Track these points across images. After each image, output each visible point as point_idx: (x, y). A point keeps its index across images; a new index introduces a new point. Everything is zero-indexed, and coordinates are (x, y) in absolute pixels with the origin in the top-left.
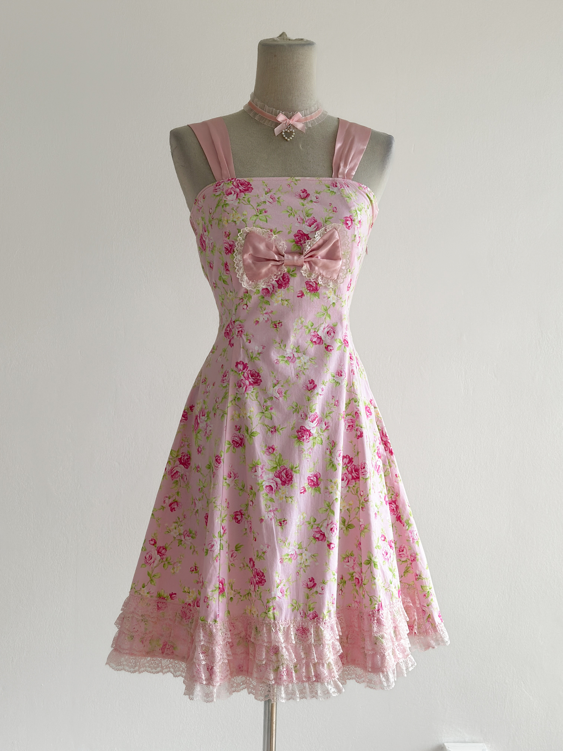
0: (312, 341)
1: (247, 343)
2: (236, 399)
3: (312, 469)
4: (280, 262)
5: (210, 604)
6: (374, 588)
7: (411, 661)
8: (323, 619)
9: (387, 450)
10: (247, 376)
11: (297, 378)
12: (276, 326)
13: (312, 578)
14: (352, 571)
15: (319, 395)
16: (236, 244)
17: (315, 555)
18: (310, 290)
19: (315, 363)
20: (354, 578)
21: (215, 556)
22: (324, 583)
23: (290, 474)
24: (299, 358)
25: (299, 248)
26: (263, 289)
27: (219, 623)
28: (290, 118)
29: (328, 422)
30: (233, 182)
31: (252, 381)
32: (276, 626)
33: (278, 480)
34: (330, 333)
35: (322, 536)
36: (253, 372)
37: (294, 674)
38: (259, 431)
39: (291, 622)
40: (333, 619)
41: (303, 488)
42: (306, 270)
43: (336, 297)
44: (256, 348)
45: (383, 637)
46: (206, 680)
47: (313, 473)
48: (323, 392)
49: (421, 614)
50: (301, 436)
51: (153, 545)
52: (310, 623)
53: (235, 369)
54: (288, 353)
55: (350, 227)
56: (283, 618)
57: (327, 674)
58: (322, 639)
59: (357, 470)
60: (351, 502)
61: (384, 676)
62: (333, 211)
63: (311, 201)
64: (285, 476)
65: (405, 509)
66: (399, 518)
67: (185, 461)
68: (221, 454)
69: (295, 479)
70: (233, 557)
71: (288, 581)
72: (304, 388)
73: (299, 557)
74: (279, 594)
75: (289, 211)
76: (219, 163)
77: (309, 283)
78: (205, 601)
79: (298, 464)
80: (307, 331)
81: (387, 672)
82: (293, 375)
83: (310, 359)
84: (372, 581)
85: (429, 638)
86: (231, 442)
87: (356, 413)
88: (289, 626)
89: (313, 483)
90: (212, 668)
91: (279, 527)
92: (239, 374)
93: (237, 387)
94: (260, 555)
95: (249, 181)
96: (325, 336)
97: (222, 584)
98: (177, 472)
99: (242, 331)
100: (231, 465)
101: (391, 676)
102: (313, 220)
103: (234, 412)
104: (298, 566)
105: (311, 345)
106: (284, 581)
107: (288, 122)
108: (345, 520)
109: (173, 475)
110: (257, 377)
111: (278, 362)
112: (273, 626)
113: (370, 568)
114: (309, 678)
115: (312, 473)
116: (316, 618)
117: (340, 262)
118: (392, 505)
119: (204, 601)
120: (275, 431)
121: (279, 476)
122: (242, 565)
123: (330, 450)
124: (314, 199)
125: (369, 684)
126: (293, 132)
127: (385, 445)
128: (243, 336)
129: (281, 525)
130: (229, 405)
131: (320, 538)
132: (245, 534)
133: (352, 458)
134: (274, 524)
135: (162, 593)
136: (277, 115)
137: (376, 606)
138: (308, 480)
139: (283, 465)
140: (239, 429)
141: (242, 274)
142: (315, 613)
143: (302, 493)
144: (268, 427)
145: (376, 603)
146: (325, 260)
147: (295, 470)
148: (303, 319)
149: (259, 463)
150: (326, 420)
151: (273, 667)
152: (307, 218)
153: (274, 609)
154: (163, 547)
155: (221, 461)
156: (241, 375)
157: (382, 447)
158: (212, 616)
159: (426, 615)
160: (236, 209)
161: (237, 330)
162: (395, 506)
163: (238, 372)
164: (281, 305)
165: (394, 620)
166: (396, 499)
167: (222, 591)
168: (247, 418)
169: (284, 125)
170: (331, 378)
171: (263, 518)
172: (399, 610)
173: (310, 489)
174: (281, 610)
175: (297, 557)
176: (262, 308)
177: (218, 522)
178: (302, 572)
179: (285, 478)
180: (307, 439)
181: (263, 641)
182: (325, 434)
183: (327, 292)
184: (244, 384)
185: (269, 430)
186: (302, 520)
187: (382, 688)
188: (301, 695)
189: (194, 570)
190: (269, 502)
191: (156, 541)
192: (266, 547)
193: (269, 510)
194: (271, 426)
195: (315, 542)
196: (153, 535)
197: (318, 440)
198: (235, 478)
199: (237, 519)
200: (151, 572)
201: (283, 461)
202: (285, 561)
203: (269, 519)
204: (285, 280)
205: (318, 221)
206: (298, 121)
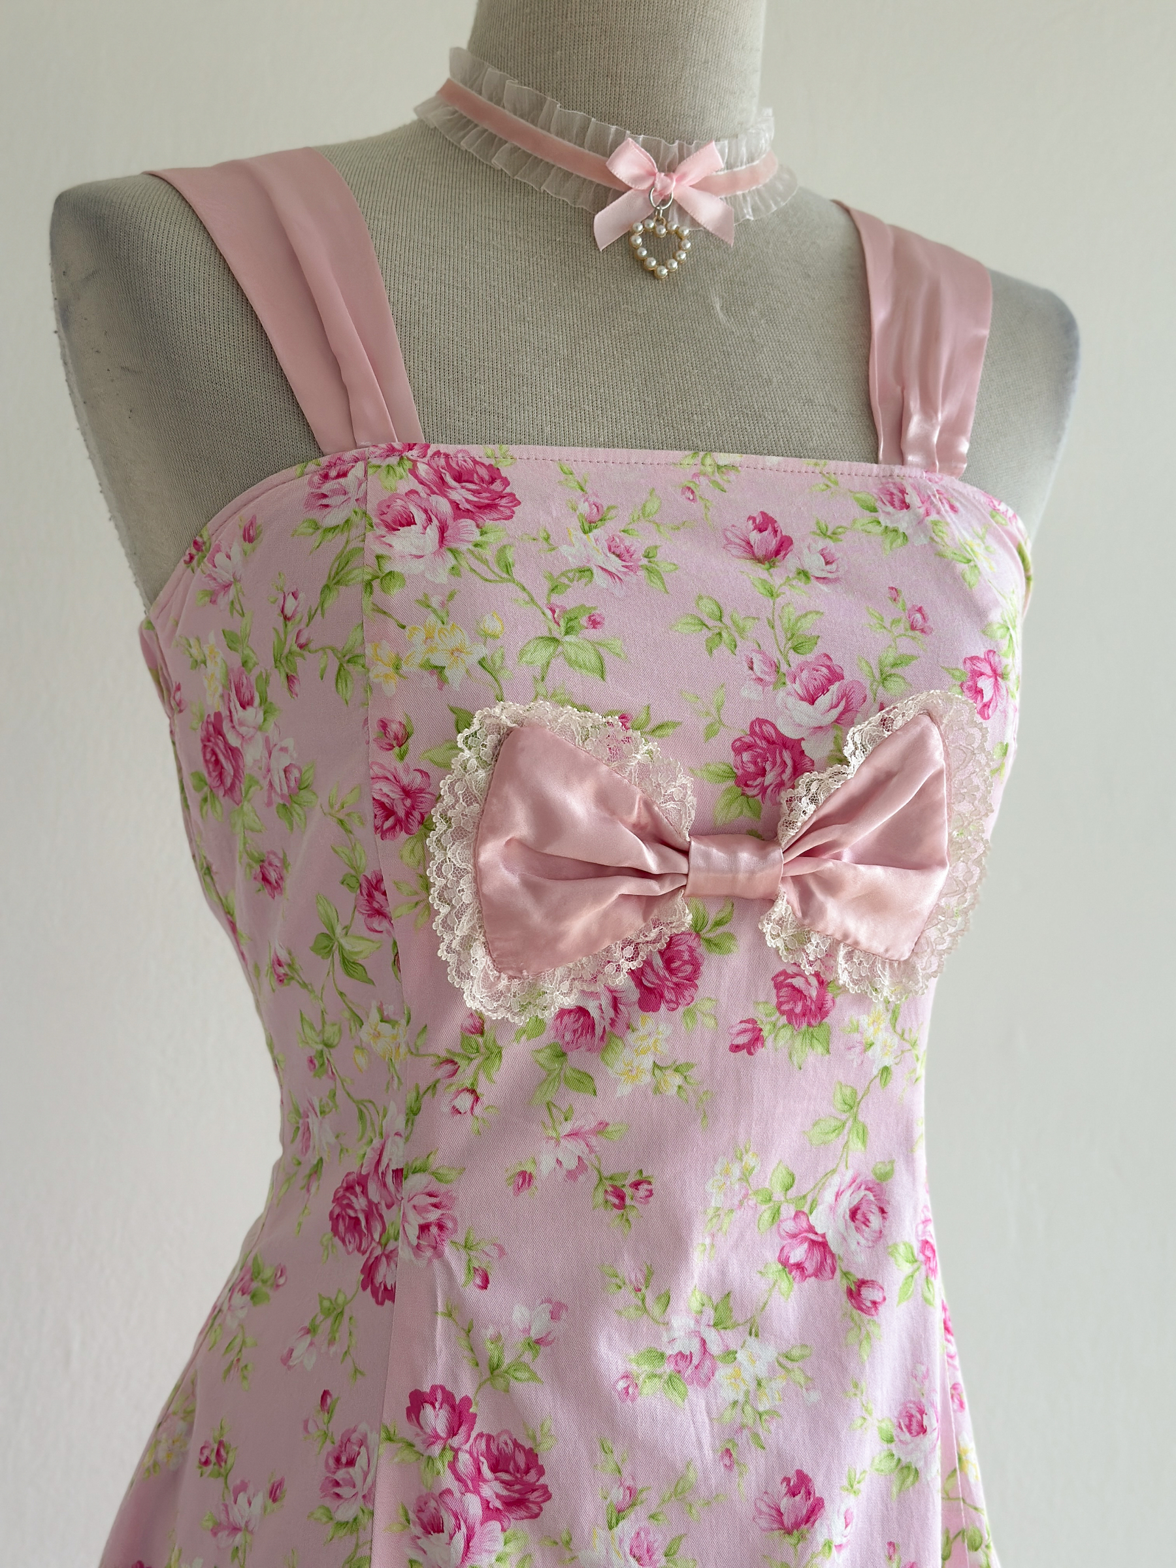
4: (667, 882)
16: (444, 786)
19: (807, 1377)
26: (563, 1013)
30: (414, 462)
42: (781, 922)
43: (896, 1039)
62: (913, 628)
63: (804, 574)
75: (710, 623)
76: (335, 365)
77: (789, 980)
95: (493, 462)
102: (825, 670)
107: (658, 186)
111: (631, 1390)
117: (939, 878)
124: (815, 564)
136: (608, 149)
141: (467, 942)
146: (878, 873)
152: (796, 659)
160: (443, 604)
169: (639, 202)
176: (554, 1110)
204: (678, 969)
205: (846, 674)
206: (704, 186)
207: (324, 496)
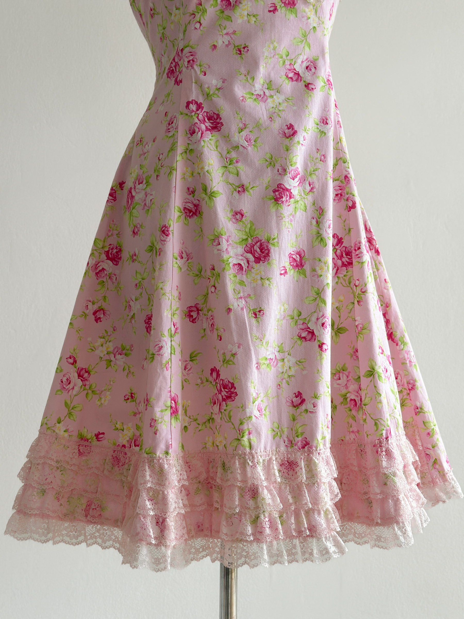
0: (287, 76)
1: (201, 76)
2: (188, 152)
3: (294, 244)
5: (159, 429)
6: (380, 408)
8: (316, 447)
9: (372, 249)
10: (202, 118)
11: (271, 121)
12: (240, 51)
13: (299, 392)
14: (344, 391)
15: (300, 145)
17: (301, 361)
18: (285, 3)
19: (293, 104)
20: (348, 400)
21: (164, 362)
22: (316, 397)
23: (266, 248)
24: (272, 96)
27: (172, 456)
29: (313, 182)
31: (210, 126)
32: (253, 457)
33: (250, 256)
34: (310, 68)
35: (310, 336)
36: (211, 113)
37: (280, 526)
38: (221, 191)
39: (273, 454)
40: (328, 450)
41: (283, 268)
43: (317, 19)
44: (214, 82)
46: (156, 538)
47: (296, 249)
48: (305, 141)
49: (424, 459)
50: (278, 196)
51: (73, 364)
52: (299, 454)
53: (186, 111)
54: (257, 89)
56: (262, 446)
59: (348, 253)
60: (342, 298)
61: (399, 528)
64: (259, 251)
65: (398, 323)
67: (114, 256)
68: (169, 223)
69: (273, 255)
70: (187, 370)
71: (267, 396)
72: (281, 135)
73: (280, 364)
74: (256, 413)
78: (152, 424)
79: (276, 234)
80: (281, 62)
81: (403, 523)
82: (265, 117)
83: (287, 99)
84: (376, 398)
85: (437, 490)
86: (182, 209)
87: (346, 177)
88: (271, 459)
89: (295, 263)
90: (164, 520)
91: (254, 319)
92: (192, 116)
93: (189, 136)
94: (227, 359)
96: (304, 71)
97: (175, 403)
98: (103, 269)
99: (193, 61)
100: (182, 242)
101: (408, 528)
103: (185, 169)
104: (279, 376)
105: (287, 81)
106: (262, 395)
109: (98, 272)
110: (217, 119)
111: (244, 100)
112: (249, 458)
113: (372, 382)
114: (300, 532)
115: (294, 249)
116: (307, 446)
119: (151, 426)
120: (244, 191)
121: (251, 251)
122: (199, 381)
123: (317, 220)
125: (377, 543)
128: (195, 67)
129: (256, 317)
130: (179, 158)
131: (308, 338)
132: (203, 337)
133: (341, 238)
134: (247, 316)
135: (85, 432)
137: (384, 432)
138: (290, 257)
139: (256, 235)
140: (193, 192)
142: (306, 440)
143: (282, 274)
144: (234, 186)
145: (383, 428)
147: (272, 242)
148: (276, 44)
149: (223, 233)
150: (310, 179)
151: (251, 516)
153: (250, 433)
154: (85, 369)
155: (170, 233)
156: (194, 117)
158: (162, 446)
159: (431, 459)
161: (186, 60)
163: (189, 115)
164: (247, 23)
165: (403, 457)
167: (174, 412)
168: (204, 174)
170: (314, 126)
171: (231, 307)
173: (292, 271)
174: (259, 434)
175: (277, 364)
176: (221, 26)
178: (284, 384)
179: (260, 253)
180: (287, 201)
181: (236, 479)
182: (310, 198)
183: (307, 10)
184: (199, 129)
185: (235, 190)
186: (282, 313)
187: (399, 545)
188: (290, 558)
189: (130, 398)
190: (238, 285)
191: (77, 359)
192: (237, 347)
193: (239, 296)
194: (237, 185)
195: (301, 344)
196: (72, 351)
197: (301, 205)
198: (188, 260)
199: (192, 316)
200: (69, 402)
201: (255, 230)
202: (263, 367)
203: (239, 309)
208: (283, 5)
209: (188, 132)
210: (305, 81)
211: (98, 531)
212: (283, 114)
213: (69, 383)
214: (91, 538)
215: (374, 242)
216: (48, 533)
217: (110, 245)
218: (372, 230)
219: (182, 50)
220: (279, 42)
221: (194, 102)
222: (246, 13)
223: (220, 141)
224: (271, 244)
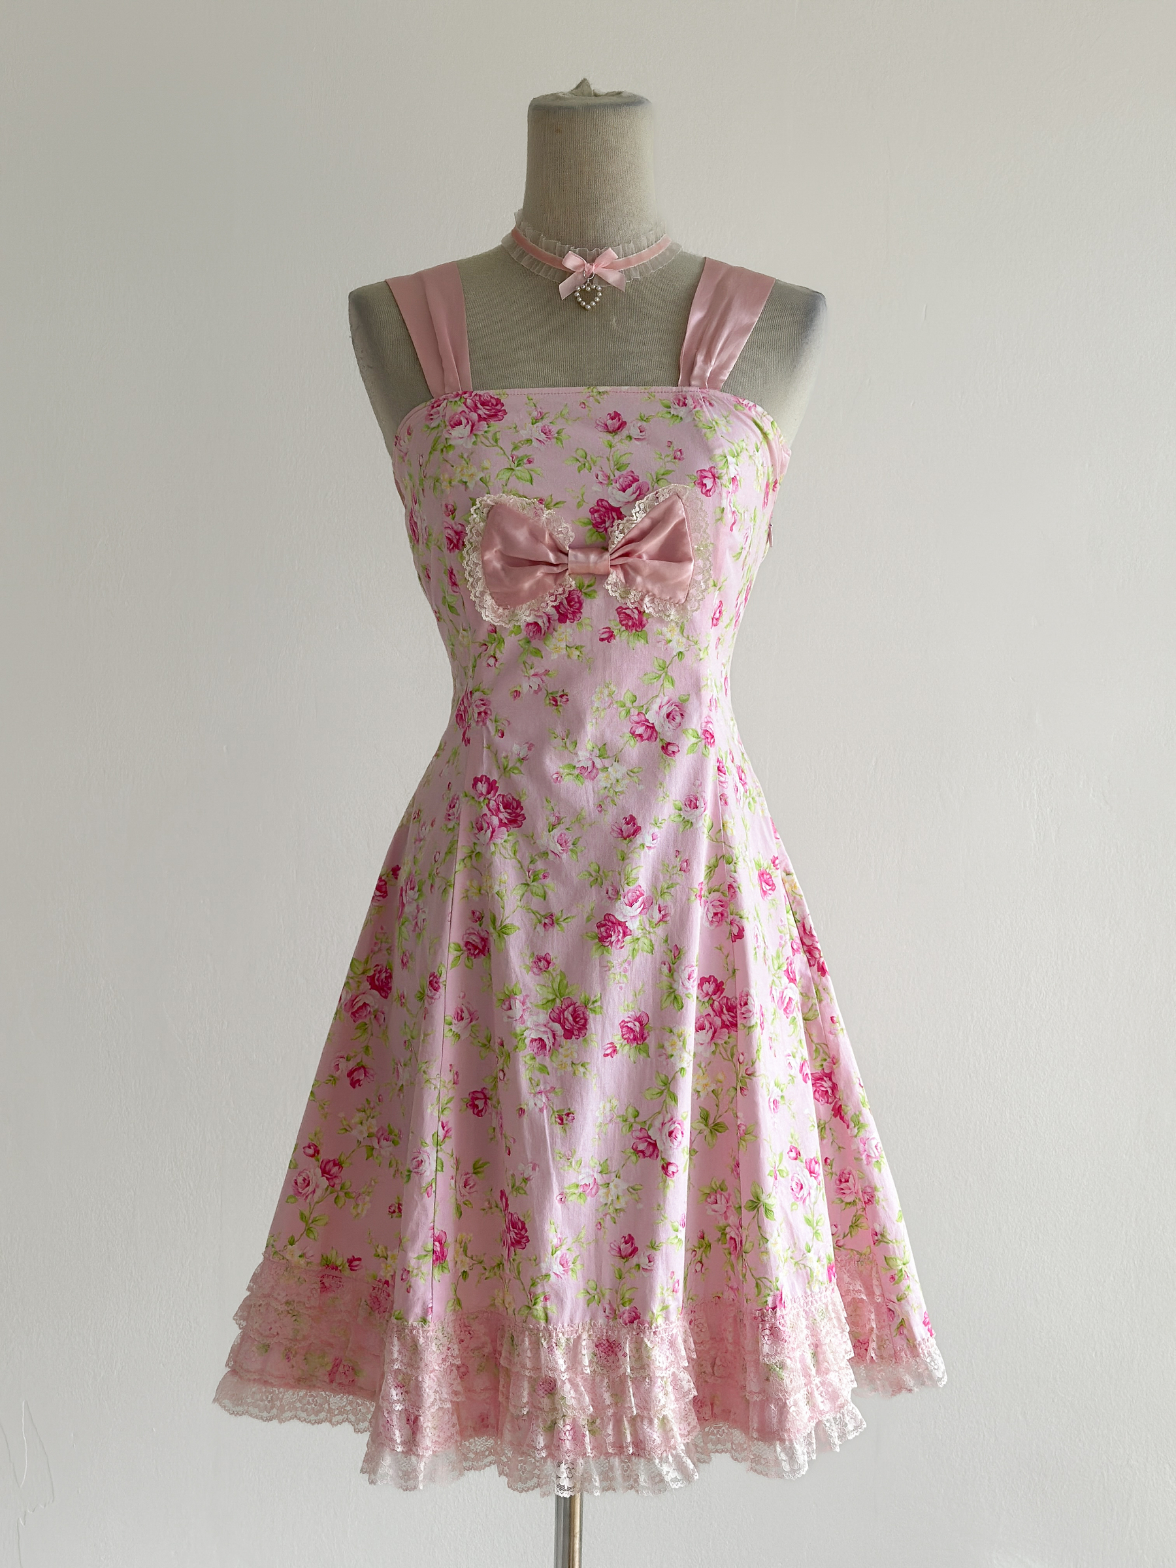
0: (633, 734)
1: (497, 739)
2: (473, 856)
3: (630, 1005)
4: (560, 567)
5: (414, 1285)
6: (766, 1261)
7: (854, 1418)
8: (651, 1324)
9: (814, 965)
10: (495, 807)
11: (600, 812)
12: (556, 701)
13: (630, 1235)
14: (722, 1223)
15: (646, 848)
16: (468, 529)
17: (636, 1187)
18: (626, 626)
19: (639, 780)
20: (728, 1237)
21: (424, 1185)
22: (654, 1247)
23: (582, 1016)
24: (605, 769)
25: (601, 537)
26: (528, 624)
27: (432, 1325)
28: (592, 261)
29: (666, 907)
30: (466, 399)
31: (506, 818)
32: (550, 1335)
33: (557, 1027)
34: (673, 717)
35: (651, 1149)
36: (508, 798)
37: (587, 1439)
38: (517, 924)
39: (584, 1329)
40: (673, 1325)
41: (609, 1045)
42: (616, 584)
43: (684, 640)
44: (516, 748)
45: (782, 1366)
46: (404, 1443)
47: (634, 1013)
48: (655, 841)
49: (885, 1317)
50: (605, 934)
51: (313, 1156)
52: (624, 1331)
53: (472, 792)
54: (581, 759)
55: (709, 491)
56: (566, 1319)
57: (658, 1441)
58: (648, 1366)
59: (732, 1009)
60: (721, 1077)
61: (784, 1449)
62: (675, 458)
63: (630, 437)
64: (572, 1019)
65: (851, 1091)
66: (838, 1111)
67: (381, 983)
68: (440, 971)
69: (592, 1026)
70: (468, 1187)
71: (578, 1240)
72: (615, 835)
73: (602, 1192)
74: (558, 1269)
75: (580, 460)
76: (440, 360)
77: (624, 611)
78: (404, 1277)
79: (599, 995)
80: (623, 713)
81: (791, 1441)
82: (591, 804)
83: (629, 773)
84: (760, 1245)
85: (901, 1370)
86: (462, 944)
87: (730, 886)
88: (579, 1337)
89: (632, 1034)
90: (416, 1419)
91: (558, 1127)
92: (480, 802)
93: (476, 831)
94: (518, 1185)
95: (498, 397)
96: (662, 721)
97: (441, 1244)
98: (365, 1005)
99: (486, 713)
100: (462, 994)
101: (800, 1449)
102: (631, 478)
103: (468, 883)
104: (600, 1210)
105: (632, 742)
106: (569, 1241)
107: (586, 270)
108: (707, 1112)
109: (356, 1012)
110: (517, 809)
111: (559, 779)
112: (544, 1336)
113: (756, 1218)
114: (620, 1447)
115: (630, 1013)
116: (638, 1320)
117: (691, 566)
118: (823, 1083)
119: (402, 1279)
120: (552, 924)
121: (559, 1019)
122: (485, 1204)
123: (670, 966)
124: (635, 432)
125: (754, 1464)
126: (598, 291)
127: (808, 955)
128: (488, 723)
129: (562, 1123)
130: (459, 867)
131: (648, 1152)
132: (491, 1139)
133: (722, 983)
134: (547, 1121)
135: (333, 1256)
136: (563, 255)
137: (770, 1300)
138: (622, 1027)
139: (567, 994)
140: (480, 919)
141: (483, 593)
142: (635, 1311)
143: (607, 1055)
145: (768, 1292)
146: (657, 563)
147: (592, 1006)
148: (613, 688)
149: (517, 990)
150: (661, 902)
151: (545, 1421)
152: (617, 473)
153: (546, 1299)
154: (334, 1160)
155: (441, 985)
156: (482, 804)
157: (801, 959)
158: (417, 1310)
159: (895, 1319)
160: (468, 457)
161: (477, 711)
162: (830, 1084)
163: (476, 798)
164: (566, 658)
165: (814, 1330)
166: (832, 1068)
167: (439, 1258)
168: (492, 896)
169: (580, 277)
170: (674, 812)
171: (524, 1107)
172: (827, 1308)
173: (627, 1047)
174: (561, 1301)
175: (597, 1192)
176: (526, 664)
177: (432, 1112)
178: (608, 1222)
179: (572, 1022)
180: (618, 940)
181: (524, 1366)
182: (660, 931)
183: (665, 630)
184: (488, 823)
185: (540, 923)
186: (608, 1113)
187: (780, 1474)
188: (605, 1484)
189: (397, 1210)
190: (537, 1073)
191: (319, 1148)
192: (530, 1169)
193: (538, 1090)
194: (542, 913)
195: (637, 1160)
196: (312, 1136)
197: (644, 943)
198: (471, 1021)
199: (477, 1106)
200: (307, 1213)
201: (567, 987)
202: (571, 1199)
203: (537, 1110)
204: (573, 605)
205: (640, 478)
206: (611, 267)
207: (432, 415)
208: (624, 628)
209: (474, 826)
210: (661, 740)
211: (350, 1403)
212: (619, 800)
213: (308, 1185)
214: (340, 1413)
215: (817, 953)
216: (272, 1408)
217: (377, 965)
218: (814, 933)
219: (471, 693)
220: (618, 684)
221: (484, 779)
222: (563, 645)
223: (521, 842)
224: (591, 1009)
